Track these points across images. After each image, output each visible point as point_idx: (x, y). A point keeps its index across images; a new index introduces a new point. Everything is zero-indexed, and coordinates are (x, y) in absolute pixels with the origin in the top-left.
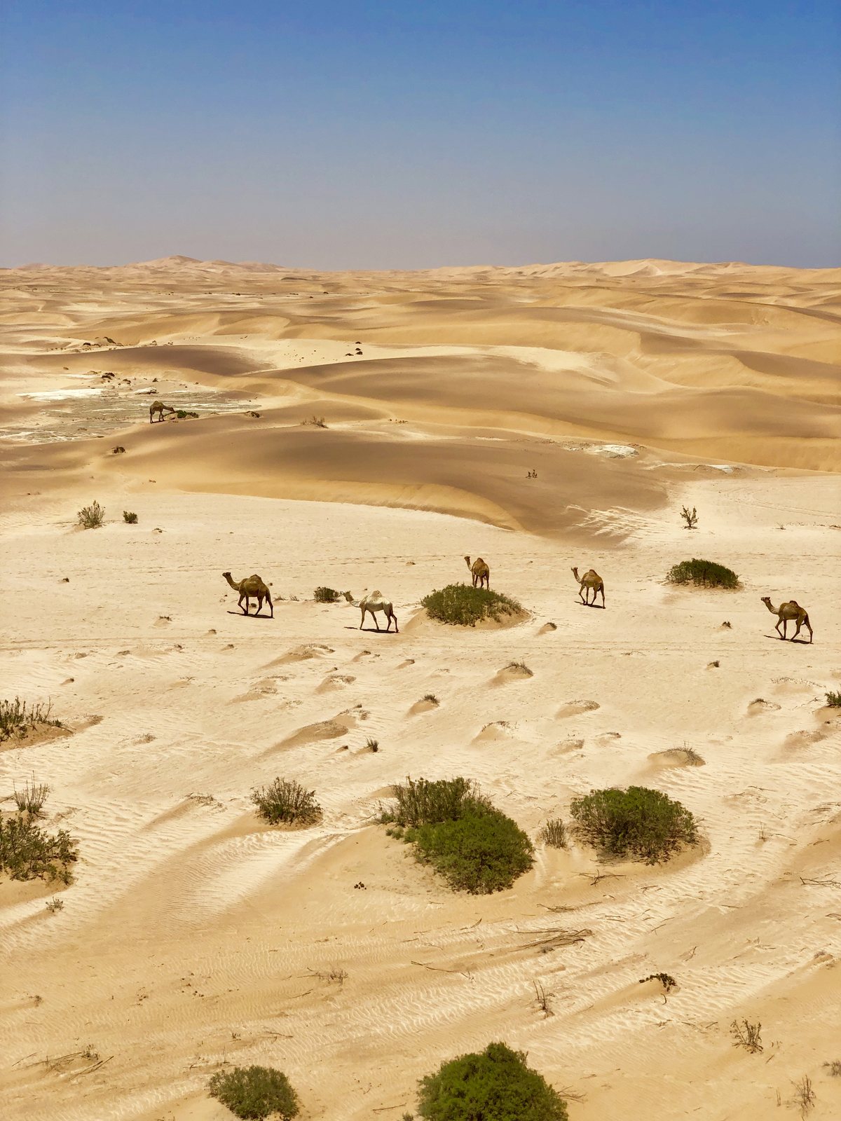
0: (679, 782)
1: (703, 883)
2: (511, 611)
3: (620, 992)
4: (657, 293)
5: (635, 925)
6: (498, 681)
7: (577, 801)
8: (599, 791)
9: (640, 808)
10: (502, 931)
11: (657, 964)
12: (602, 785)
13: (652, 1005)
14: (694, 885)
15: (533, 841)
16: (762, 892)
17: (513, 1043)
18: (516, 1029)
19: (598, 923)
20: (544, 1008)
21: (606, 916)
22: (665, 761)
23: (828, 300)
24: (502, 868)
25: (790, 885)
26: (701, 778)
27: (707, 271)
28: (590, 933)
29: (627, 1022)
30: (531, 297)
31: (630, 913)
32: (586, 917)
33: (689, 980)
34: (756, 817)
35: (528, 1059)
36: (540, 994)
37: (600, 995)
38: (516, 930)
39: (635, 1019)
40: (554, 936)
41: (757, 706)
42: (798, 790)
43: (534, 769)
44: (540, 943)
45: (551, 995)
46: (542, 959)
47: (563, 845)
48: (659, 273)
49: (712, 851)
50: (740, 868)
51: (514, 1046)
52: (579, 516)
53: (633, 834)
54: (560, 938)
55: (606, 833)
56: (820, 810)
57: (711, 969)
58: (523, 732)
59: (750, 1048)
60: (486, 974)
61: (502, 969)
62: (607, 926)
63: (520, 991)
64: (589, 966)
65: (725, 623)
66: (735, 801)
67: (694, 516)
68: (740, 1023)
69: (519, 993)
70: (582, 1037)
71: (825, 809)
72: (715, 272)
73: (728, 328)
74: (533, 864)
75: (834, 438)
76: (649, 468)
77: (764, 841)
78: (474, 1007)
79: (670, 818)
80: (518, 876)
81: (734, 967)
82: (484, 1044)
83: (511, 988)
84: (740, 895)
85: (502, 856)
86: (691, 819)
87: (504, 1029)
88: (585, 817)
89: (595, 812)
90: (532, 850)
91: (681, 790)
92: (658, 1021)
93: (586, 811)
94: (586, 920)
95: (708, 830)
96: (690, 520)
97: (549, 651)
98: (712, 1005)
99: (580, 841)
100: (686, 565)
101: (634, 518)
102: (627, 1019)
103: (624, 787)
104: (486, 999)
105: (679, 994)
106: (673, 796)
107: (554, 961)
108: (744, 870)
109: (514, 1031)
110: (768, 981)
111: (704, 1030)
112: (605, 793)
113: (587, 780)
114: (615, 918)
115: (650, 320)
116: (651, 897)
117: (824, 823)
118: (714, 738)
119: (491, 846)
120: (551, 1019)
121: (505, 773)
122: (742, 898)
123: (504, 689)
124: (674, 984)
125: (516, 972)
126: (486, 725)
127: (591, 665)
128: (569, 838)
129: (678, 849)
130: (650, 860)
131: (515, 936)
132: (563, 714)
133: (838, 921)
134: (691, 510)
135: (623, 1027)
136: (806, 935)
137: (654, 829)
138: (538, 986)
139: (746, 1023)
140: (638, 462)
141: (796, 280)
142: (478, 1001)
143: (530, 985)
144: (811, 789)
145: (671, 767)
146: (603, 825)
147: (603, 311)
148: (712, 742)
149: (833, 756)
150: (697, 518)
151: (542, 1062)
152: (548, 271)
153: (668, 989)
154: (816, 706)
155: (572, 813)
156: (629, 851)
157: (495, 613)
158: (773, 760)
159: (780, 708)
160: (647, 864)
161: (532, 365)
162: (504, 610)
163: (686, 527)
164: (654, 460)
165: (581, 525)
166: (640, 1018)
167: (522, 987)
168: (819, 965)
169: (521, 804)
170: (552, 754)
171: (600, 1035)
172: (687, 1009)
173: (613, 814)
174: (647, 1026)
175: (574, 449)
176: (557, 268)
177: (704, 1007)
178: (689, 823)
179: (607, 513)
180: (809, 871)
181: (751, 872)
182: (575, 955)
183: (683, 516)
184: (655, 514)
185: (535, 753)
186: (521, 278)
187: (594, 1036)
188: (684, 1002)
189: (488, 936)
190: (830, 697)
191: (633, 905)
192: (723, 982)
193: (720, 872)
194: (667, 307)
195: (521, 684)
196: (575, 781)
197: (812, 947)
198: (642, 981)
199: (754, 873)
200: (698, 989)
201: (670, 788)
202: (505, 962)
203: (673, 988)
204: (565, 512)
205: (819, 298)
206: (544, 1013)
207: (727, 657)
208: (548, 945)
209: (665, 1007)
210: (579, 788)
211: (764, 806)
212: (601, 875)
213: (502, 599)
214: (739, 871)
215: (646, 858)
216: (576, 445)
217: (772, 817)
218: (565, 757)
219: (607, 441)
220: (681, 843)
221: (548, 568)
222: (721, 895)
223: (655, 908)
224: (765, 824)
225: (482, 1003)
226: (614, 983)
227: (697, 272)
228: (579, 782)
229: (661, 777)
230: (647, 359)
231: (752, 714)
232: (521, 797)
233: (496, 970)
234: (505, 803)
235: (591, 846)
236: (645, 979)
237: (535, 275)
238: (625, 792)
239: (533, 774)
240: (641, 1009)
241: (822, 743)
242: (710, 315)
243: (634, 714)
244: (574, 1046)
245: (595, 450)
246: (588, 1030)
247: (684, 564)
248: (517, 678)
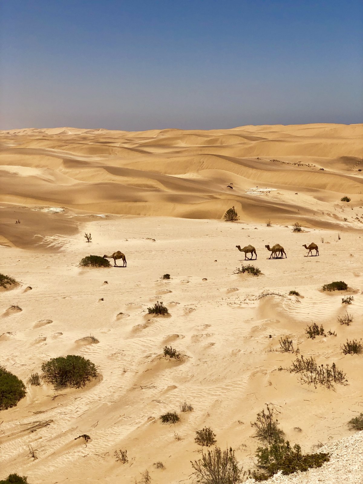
0: (89, 351)
1: (101, 394)
2: (11, 282)
3: (67, 444)
4: (69, 142)
5: (72, 415)
6: (7, 314)
7: (44, 364)
8: (54, 359)
9: (72, 364)
10: (13, 425)
11: (82, 431)
12: (55, 356)
13: (81, 449)
14: (97, 395)
15: (25, 384)
16: (125, 394)
17: (20, 473)
18: (21, 467)
19: (55, 416)
20: (33, 456)
21: (59, 413)
22: (82, 343)
23: (140, 144)
24: (12, 398)
25: (136, 390)
26: (98, 349)
27: (91, 133)
28: (52, 421)
29: (70, 457)
30: (13, 144)
31: (69, 410)
32: (50, 415)
33: (95, 436)
34: (122, 362)
35: (27, 480)
36: (31, 450)
37: (58, 447)
38: (19, 424)
39: (73, 456)
40: (36, 425)
41: (120, 315)
42: (138, 349)
43: (24, 352)
44: (30, 428)
45: (36, 450)
46: (32, 435)
47: (39, 384)
48: (70, 133)
49: (104, 379)
50: (115, 385)
51: (21, 475)
52: (40, 239)
53: (70, 376)
54: (39, 425)
55: (58, 377)
56: (147, 357)
57: (105, 430)
58: (19, 336)
59: (123, 461)
60: (6, 445)
61: (13, 442)
62: (59, 417)
63: (22, 450)
64: (52, 435)
65: (105, 282)
66: (113, 357)
67: (90, 237)
68: (118, 452)
69: (21, 451)
70: (50, 467)
71: (149, 356)
72: (94, 133)
73: (100, 157)
74: (26, 394)
75: (146, 201)
76: (69, 217)
77: (125, 372)
78: (2, 460)
79: (85, 367)
80: (19, 400)
81: (115, 428)
82: (7, 476)
83: (18, 450)
84: (116, 397)
85: (12, 392)
86: (94, 366)
87: (15, 468)
88: (48, 371)
89: (52, 368)
90: (25, 388)
91: (89, 354)
92: (83, 455)
93: (49, 368)
94: (50, 416)
95: (102, 371)
96: (89, 239)
97: (29, 299)
98: (106, 445)
99: (47, 381)
100: (87, 258)
101: (64, 239)
102: (70, 456)
103: (65, 356)
104: (7, 456)
105: (92, 442)
106: (86, 358)
107: (37, 435)
108: (117, 386)
109: (20, 468)
110: (129, 432)
111: (103, 456)
112: (57, 359)
113: (48, 354)
114: (63, 413)
115: (67, 153)
116: (78, 402)
117: (149, 362)
118: (103, 331)
119: (6, 388)
120: (36, 461)
121: (11, 355)
122: (117, 398)
123: (9, 318)
124: (89, 438)
125: (20, 442)
126: (2, 334)
127: (48, 304)
128: (41, 381)
129: (89, 380)
130: (77, 386)
131: (19, 427)
132: (37, 326)
133: (156, 403)
134: (89, 234)
135: (68, 460)
136: (144, 410)
137: (78, 373)
138: (30, 447)
139: (121, 451)
140: (65, 215)
141: (127, 137)
142: (3, 457)
143: (26, 447)
144: (143, 349)
145: (85, 345)
146: (57, 373)
147: (46, 150)
148: (102, 333)
149: (152, 334)
150: (91, 237)
151: (33, 480)
152: (21, 132)
153: (87, 441)
154: (144, 314)
155: (42, 369)
156: (68, 384)
157: (4, 284)
158: (127, 338)
159: (129, 316)
160: (76, 388)
161: (15, 174)
162: (8, 282)
163: (87, 242)
164: (72, 214)
165: (41, 243)
166: (75, 455)
167: (23, 448)
168: (149, 422)
169: (19, 368)
170: (32, 345)
171: (59, 465)
172: (95, 449)
173: (60, 368)
174: (78, 458)
175: (36, 210)
176: (24, 131)
177: (103, 446)
178: (93, 369)
179: (52, 238)
180: (144, 383)
181: (120, 386)
182: (46, 431)
183: (86, 237)
184: (73, 237)
185: (25, 345)
186: (8, 135)
187: (56, 465)
188: (94, 446)
189: (6, 428)
190: (149, 309)
191: (71, 407)
192: (110, 435)
193: (107, 388)
194: (74, 148)
195: (17, 315)
196: (43, 355)
197: (146, 415)
198: (76, 439)
199: (121, 386)
200: (99, 439)
201: (85, 354)
202: (15, 438)
203: (89, 440)
204: (34, 238)
205: (137, 143)
206: (33, 459)
207: (107, 296)
208: (34, 428)
209: (86, 449)
210: (45, 359)
211: (125, 358)
212: (56, 395)
213: (6, 278)
214: (115, 386)
215: (76, 385)
216: (37, 208)
217: (128, 362)
218: (38, 345)
219: (51, 206)
220: (90, 378)
221: (27, 262)
222: (108, 398)
223: (80, 407)
224: (125, 365)
225: (5, 458)
226: (64, 442)
227: (86, 133)
228: (45, 356)
229: (81, 350)
230: (67, 170)
231: (118, 319)
232: (19, 365)
233: (11, 443)
234: (12, 368)
235: (51, 383)
236: (77, 438)
237: (15, 134)
238: (65, 358)
239: (24, 354)
240: (76, 451)
241: (147, 329)
242: (93, 151)
243: (68, 324)
244: (47, 471)
245: (45, 210)
246: (53, 463)
247: (87, 257)
248: (15, 312)
